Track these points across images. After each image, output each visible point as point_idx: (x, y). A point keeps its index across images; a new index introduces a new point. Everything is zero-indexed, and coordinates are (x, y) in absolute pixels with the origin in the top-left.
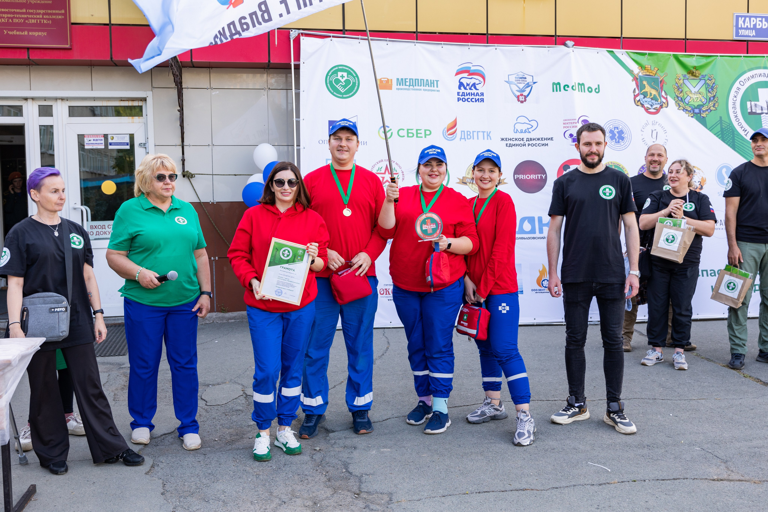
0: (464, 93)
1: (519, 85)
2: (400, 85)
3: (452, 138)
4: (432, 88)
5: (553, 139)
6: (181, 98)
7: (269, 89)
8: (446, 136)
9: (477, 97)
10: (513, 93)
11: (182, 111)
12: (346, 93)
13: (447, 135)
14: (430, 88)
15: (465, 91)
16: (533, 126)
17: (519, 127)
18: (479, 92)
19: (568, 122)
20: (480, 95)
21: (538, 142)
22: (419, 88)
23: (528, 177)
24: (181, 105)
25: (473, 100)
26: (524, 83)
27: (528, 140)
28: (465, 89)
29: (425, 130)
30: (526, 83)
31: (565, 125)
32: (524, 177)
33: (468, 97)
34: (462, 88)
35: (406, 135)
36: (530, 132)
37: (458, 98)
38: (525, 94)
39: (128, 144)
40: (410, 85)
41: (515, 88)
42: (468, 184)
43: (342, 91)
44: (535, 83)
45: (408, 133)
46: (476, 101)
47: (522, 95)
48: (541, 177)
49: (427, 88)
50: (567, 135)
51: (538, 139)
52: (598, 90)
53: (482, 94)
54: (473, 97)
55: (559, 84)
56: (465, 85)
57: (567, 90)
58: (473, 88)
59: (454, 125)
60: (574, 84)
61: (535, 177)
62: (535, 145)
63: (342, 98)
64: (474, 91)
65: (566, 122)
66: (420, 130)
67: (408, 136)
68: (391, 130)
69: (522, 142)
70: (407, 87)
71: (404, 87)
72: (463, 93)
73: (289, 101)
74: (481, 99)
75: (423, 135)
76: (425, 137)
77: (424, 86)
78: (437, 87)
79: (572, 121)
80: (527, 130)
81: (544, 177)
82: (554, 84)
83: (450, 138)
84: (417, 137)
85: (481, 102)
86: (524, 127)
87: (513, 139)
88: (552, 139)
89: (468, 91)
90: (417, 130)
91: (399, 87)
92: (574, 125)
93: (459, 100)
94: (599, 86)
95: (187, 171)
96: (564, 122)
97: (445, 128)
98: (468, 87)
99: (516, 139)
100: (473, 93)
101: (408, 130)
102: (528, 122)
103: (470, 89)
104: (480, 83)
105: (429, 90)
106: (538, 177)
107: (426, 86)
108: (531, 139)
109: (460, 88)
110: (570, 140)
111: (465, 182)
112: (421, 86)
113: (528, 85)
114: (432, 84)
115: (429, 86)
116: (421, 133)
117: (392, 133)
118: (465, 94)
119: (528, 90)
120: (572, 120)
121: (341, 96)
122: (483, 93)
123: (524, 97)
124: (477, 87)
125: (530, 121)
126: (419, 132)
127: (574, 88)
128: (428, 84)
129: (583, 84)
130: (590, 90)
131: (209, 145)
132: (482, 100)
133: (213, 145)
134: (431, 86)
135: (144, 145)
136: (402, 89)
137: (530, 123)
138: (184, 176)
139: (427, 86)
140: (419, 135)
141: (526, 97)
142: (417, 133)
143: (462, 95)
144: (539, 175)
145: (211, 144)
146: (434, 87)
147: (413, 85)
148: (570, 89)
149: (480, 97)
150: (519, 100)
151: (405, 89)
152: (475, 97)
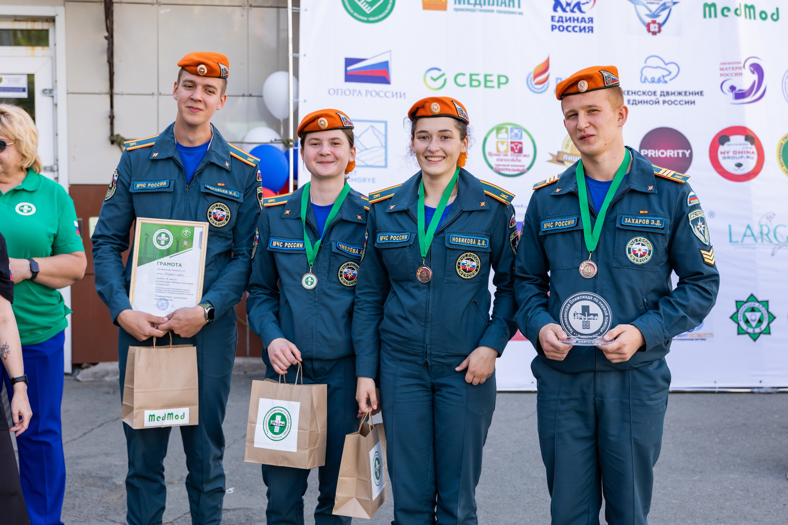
0: (562, 17)
1: (650, 6)
2: (460, 3)
3: (541, 89)
4: (511, 9)
5: (704, 93)
6: (110, 17)
7: (251, 6)
8: (533, 86)
9: (583, 25)
10: (641, 19)
11: (111, 39)
12: (373, 14)
13: (533, 83)
14: (507, 9)
15: (564, 15)
16: (670, 73)
17: (649, 73)
18: (586, 16)
19: (727, 66)
20: (587, 21)
21: (679, 98)
22: (490, 8)
23: (663, 153)
24: (110, 30)
25: (577, 29)
26: (658, 3)
27: (663, 94)
28: (564, 10)
29: (499, 77)
30: (661, 3)
31: (722, 72)
32: (655, 154)
33: (568, 23)
34: (559, 9)
35: (467, 82)
36: (666, 82)
37: (552, 26)
38: (660, 20)
39: (24, 90)
40: (475, 4)
41: (643, 11)
42: (565, 163)
43: (368, 10)
44: (675, 3)
45: (471, 80)
46: (581, 31)
47: (654, 22)
48: (684, 154)
49: (503, 8)
50: (726, 87)
51: (680, 94)
52: (776, 16)
53: (591, 20)
54: (576, 24)
55: (714, 5)
56: (564, 5)
57: (727, 16)
58: (576, 9)
59: (545, 67)
60: (738, 6)
61: (674, 154)
62: (673, 102)
63: (368, 22)
64: (577, 14)
65: (725, 66)
66: (491, 75)
67: (471, 85)
68: (443, 74)
69: (653, 98)
70: (471, 7)
71: (466, 6)
72: (560, 17)
73: (282, 27)
74: (588, 28)
75: (495, 84)
76: (499, 87)
77: (498, 5)
78: (519, 7)
79: (735, 66)
80: (662, 79)
81: (687, 153)
82: (706, 5)
83: (538, 89)
84: (486, 86)
85: (589, 32)
86: (658, 73)
87: (639, 93)
88: (701, 93)
89: (569, 15)
90: (486, 76)
91: (458, 6)
92: (738, 71)
93: (553, 28)
94: (777, 9)
95: (118, 136)
96: (722, 67)
97: (530, 74)
98: (568, 9)
99: (644, 93)
100: (576, 18)
101: (471, 75)
102: (663, 65)
103: (572, 11)
104: (588, 3)
105: (506, 12)
106: (678, 153)
107: (501, 5)
108: (668, 93)
109: (555, 10)
110: (731, 95)
111: (561, 159)
112: (493, 5)
113: (664, 7)
114: (511, 3)
115: (506, 6)
116: (492, 81)
117: (445, 80)
118: (564, 20)
119: (664, 14)
120: (735, 63)
121: (365, 19)
122: (592, 18)
123: (657, 26)
124: (583, 8)
125: (666, 64)
126: (489, 78)
127: (738, 12)
128: (505, 3)
129: (752, 7)
130: (763, 16)
131: (153, 94)
132: (591, 30)
133: (160, 94)
134: (509, 6)
135: (49, 92)
136: (462, 10)
137: (668, 67)
138: (112, 142)
139: (503, 5)
140: (489, 84)
141: (660, 25)
142: (486, 81)
143: (558, 21)
144: (680, 152)
145: (156, 92)
146: (514, 6)
147: (480, 4)
148: (731, 14)
149: (587, 25)
150: (649, 30)
151: (468, 10)
152: (579, 25)
